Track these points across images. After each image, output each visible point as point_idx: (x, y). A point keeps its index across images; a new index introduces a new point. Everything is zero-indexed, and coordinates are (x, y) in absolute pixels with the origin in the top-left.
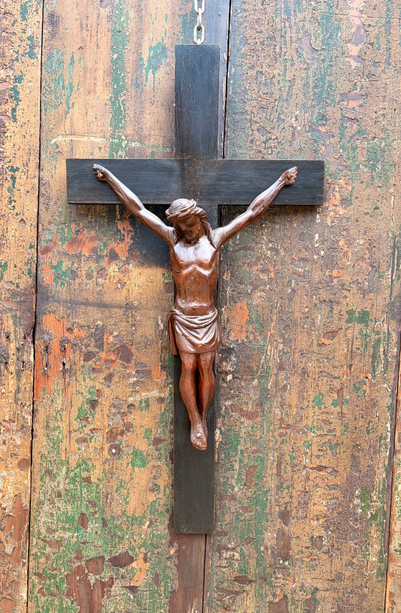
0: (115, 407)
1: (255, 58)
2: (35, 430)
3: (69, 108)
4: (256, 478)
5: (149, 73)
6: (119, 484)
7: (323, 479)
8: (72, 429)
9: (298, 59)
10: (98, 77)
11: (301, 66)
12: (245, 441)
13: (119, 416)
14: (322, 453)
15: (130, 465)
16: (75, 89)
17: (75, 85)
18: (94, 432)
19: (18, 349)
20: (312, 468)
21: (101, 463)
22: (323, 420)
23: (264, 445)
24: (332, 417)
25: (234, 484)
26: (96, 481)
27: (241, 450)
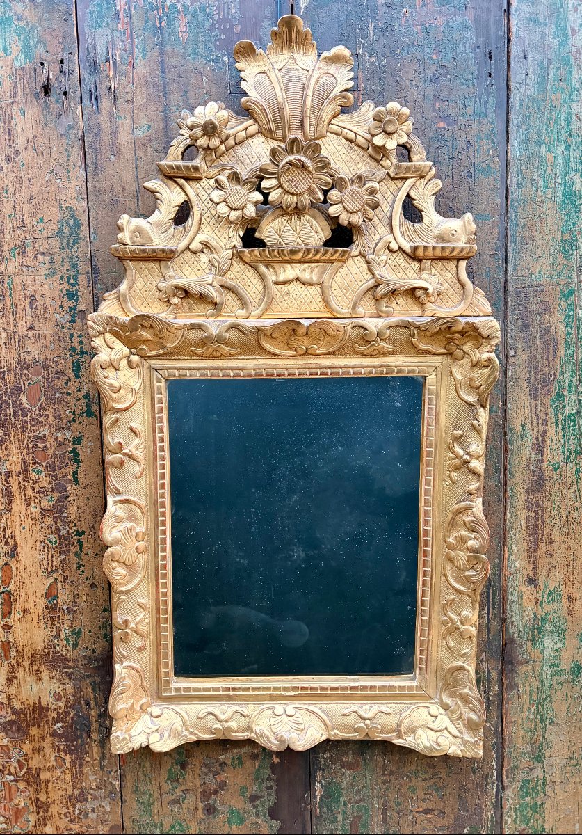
0: (206, 766)
2: (124, 795)
4: (361, 827)
8: (162, 791)
12: (347, 792)
13: (211, 775)
14: (427, 797)
15: (227, 823)
18: (186, 792)
19: (99, 716)
20: (418, 812)
21: (196, 824)
23: (368, 794)
27: (344, 802)
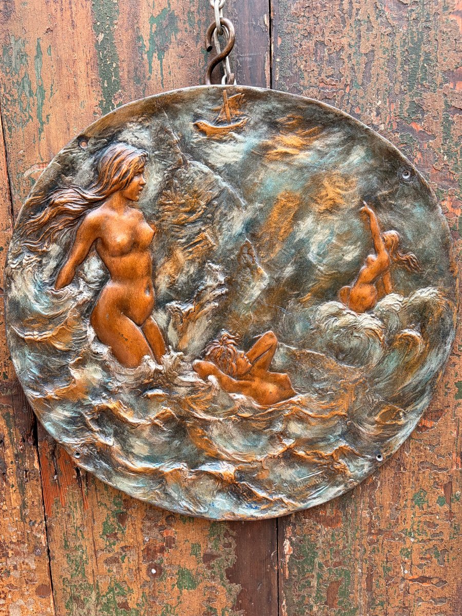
0: (150, 519)
1: (312, 21)
2: (51, 550)
3: (42, 123)
4: (340, 595)
5: (154, 59)
6: (165, 608)
7: (427, 592)
8: (97, 547)
9: (377, 19)
10: (79, 73)
11: (383, 30)
12: (324, 553)
13: (156, 530)
14: (424, 562)
15: (176, 586)
16: (48, 93)
17: (47, 87)
18: (127, 549)
19: (17, 456)
20: (413, 580)
21: (139, 587)
22: (425, 523)
23: (349, 556)
24: (437, 517)
25: (312, 603)
26: (135, 607)
27: (319, 564)
